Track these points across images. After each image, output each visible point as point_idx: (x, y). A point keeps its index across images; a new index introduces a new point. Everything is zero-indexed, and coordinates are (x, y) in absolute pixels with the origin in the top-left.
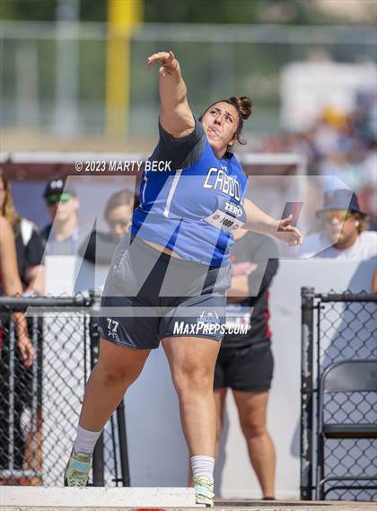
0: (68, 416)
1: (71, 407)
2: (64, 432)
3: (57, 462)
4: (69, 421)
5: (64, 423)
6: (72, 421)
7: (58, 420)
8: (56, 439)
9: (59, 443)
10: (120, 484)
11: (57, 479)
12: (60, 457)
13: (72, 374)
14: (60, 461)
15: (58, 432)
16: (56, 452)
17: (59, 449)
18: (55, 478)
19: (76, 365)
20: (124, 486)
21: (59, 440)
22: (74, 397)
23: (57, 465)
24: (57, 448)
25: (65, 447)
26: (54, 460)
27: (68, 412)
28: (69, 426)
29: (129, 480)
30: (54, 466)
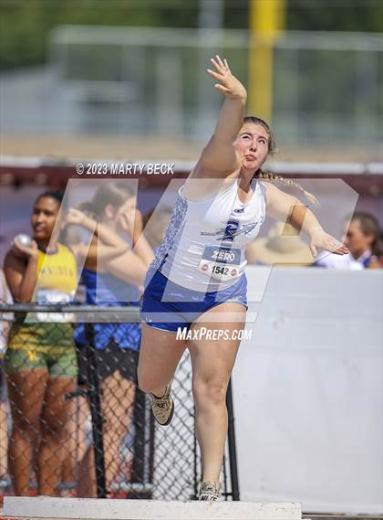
0: (178, 428)
1: (181, 419)
2: (173, 445)
3: (166, 475)
4: (178, 433)
5: (173, 435)
6: (181, 433)
7: (168, 432)
8: (165, 451)
9: (168, 456)
10: (230, 498)
11: (166, 493)
12: (169, 470)
13: (181, 386)
14: (169, 474)
15: (166, 444)
16: (165, 465)
17: (167, 462)
18: (163, 491)
19: (185, 376)
20: (234, 500)
21: (168, 453)
22: (183, 409)
23: (165, 479)
24: (166, 461)
25: (174, 459)
26: (163, 474)
27: (177, 425)
28: (178, 438)
29: (238, 494)
30: (162, 479)
